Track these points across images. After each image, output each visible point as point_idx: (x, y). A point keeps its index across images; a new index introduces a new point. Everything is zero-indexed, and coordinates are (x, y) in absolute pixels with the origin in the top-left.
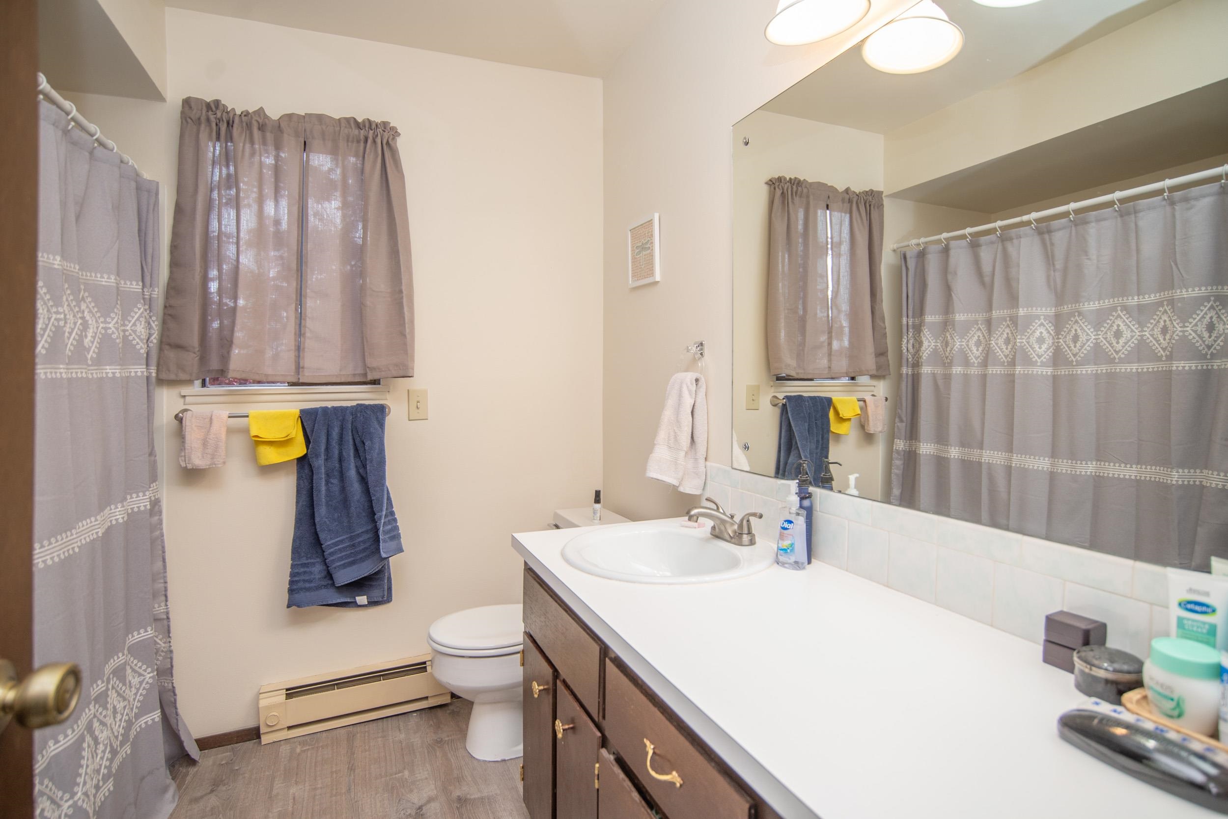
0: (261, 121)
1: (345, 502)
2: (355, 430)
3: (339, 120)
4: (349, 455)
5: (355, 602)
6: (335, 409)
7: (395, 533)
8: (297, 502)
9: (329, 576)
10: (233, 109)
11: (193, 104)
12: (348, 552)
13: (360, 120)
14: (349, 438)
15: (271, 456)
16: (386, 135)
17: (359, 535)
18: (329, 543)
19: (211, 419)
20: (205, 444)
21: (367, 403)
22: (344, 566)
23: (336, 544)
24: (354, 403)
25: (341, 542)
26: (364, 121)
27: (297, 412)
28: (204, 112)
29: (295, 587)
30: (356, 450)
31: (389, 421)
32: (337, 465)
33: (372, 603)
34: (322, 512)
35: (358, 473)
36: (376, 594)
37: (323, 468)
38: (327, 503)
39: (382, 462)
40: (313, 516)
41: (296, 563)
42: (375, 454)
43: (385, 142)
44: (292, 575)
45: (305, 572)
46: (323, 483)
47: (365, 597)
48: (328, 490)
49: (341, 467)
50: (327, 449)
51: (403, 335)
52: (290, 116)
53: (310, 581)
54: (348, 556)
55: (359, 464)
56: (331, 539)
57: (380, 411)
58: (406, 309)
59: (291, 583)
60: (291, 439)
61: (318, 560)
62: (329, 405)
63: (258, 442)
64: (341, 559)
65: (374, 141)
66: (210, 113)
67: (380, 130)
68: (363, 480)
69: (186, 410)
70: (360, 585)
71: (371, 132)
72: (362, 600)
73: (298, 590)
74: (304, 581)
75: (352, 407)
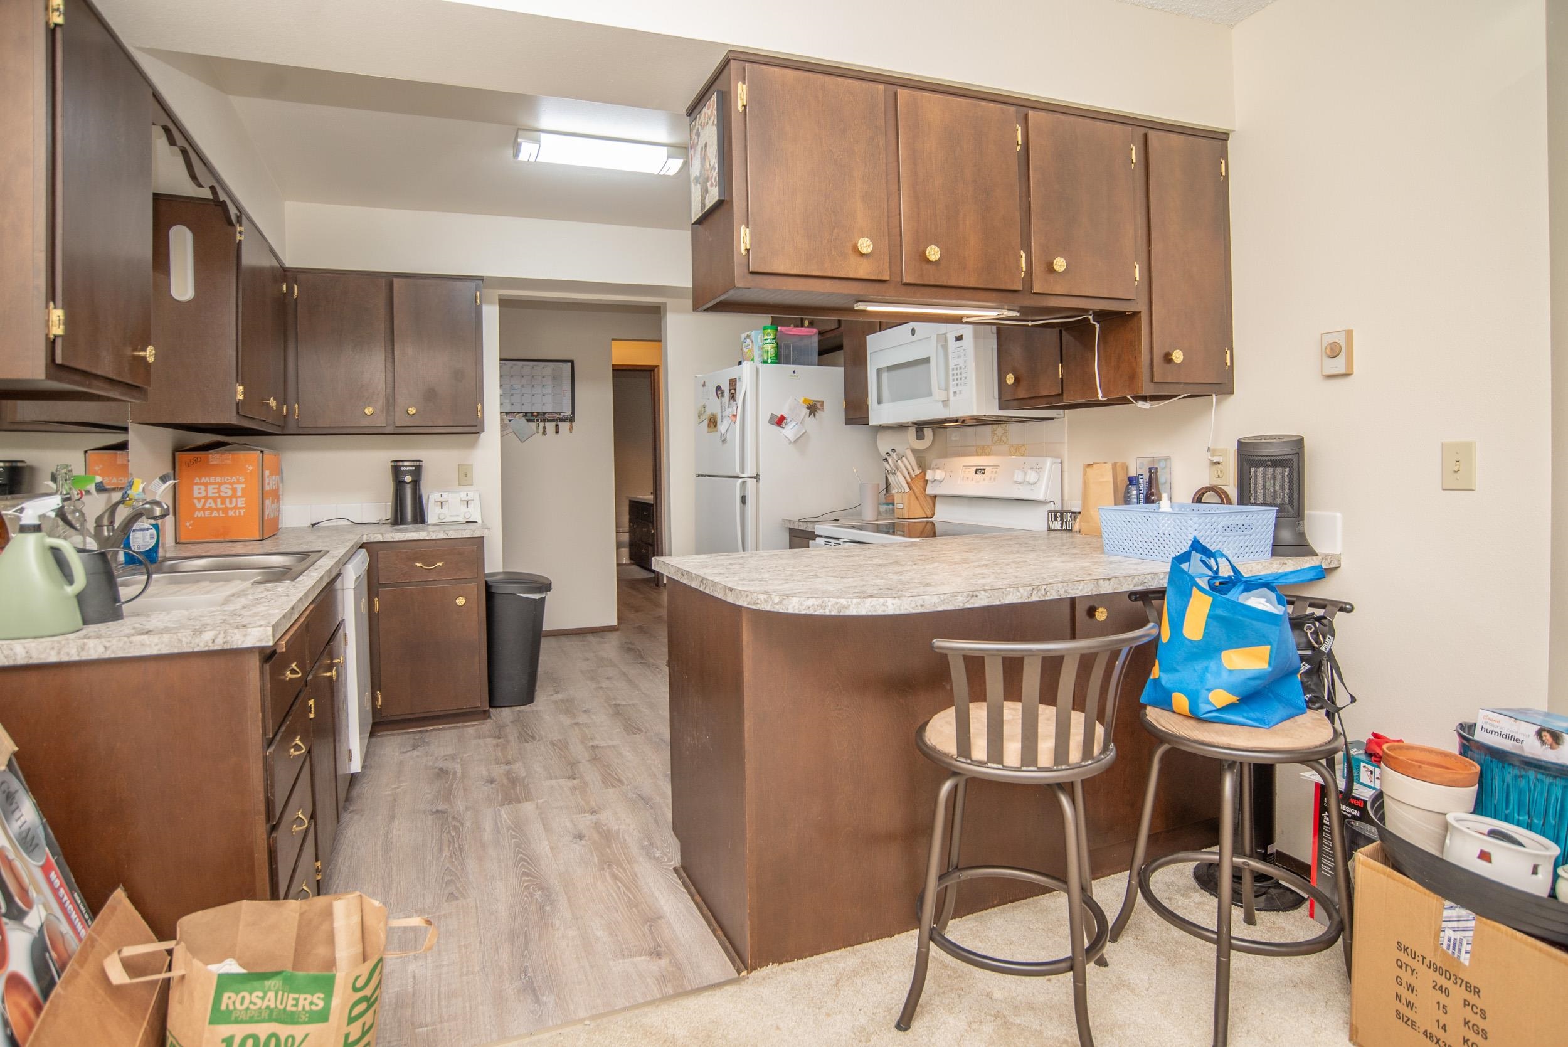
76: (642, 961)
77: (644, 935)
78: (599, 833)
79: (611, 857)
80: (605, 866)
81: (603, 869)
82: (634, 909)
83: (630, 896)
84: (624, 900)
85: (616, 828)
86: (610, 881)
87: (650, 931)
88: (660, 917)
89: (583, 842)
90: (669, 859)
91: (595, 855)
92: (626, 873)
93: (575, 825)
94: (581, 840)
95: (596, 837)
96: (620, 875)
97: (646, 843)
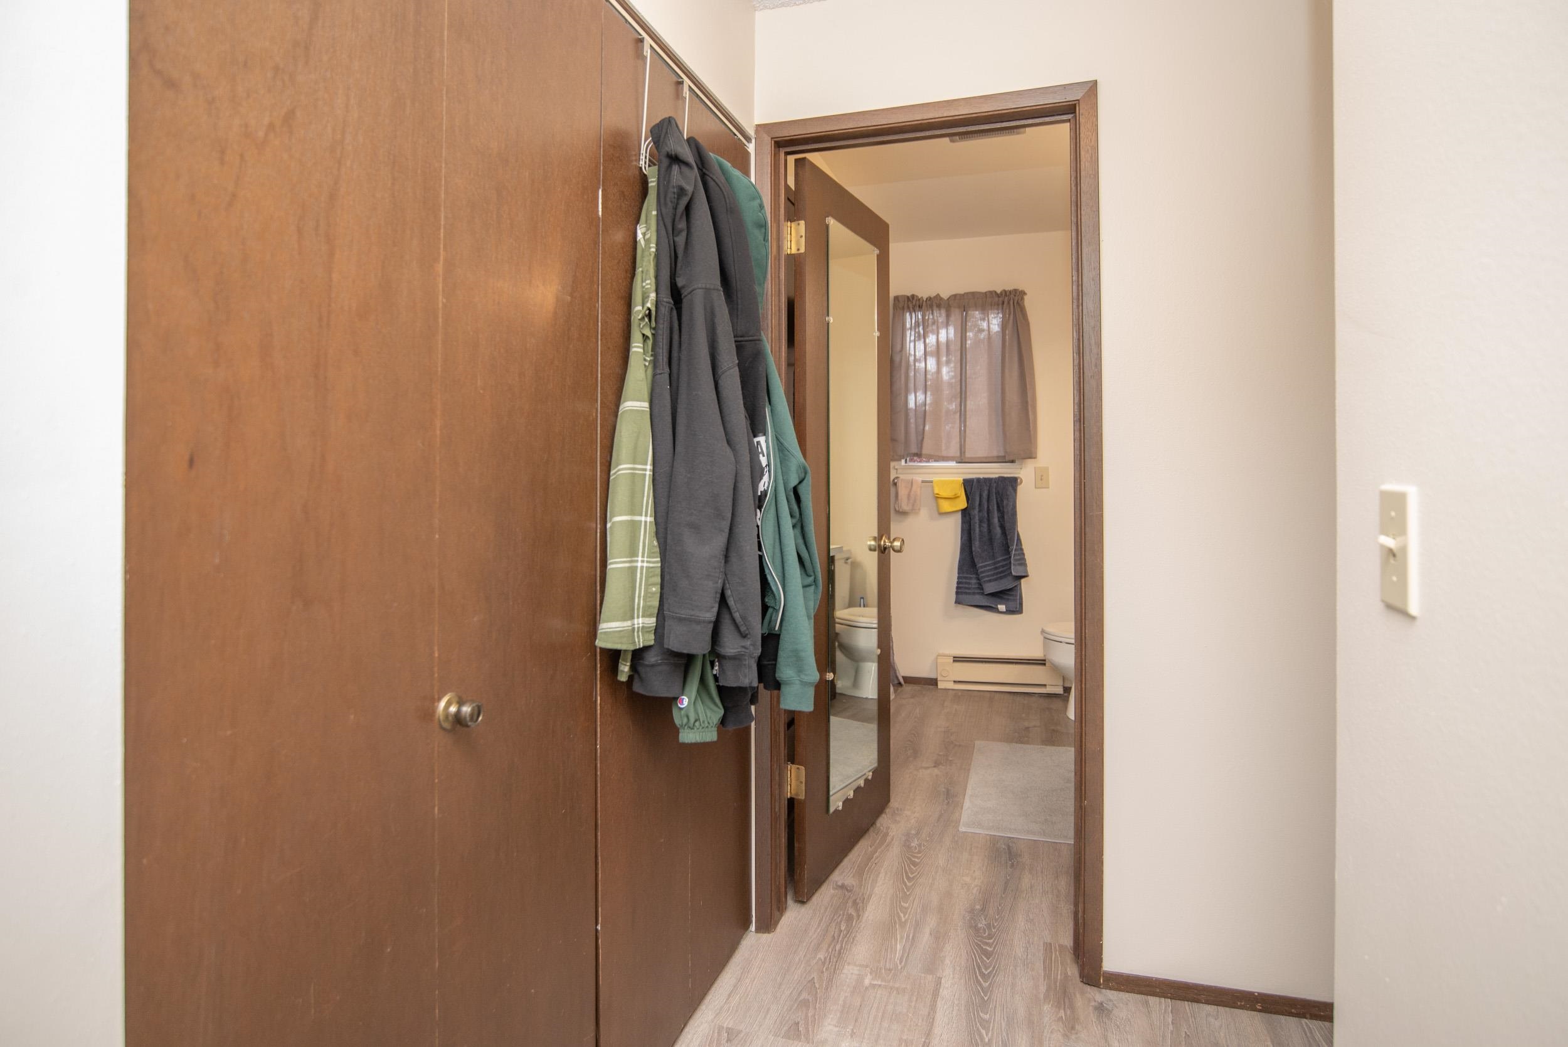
0: (938, 302)
1: (991, 540)
2: (997, 493)
3: (986, 293)
4: (993, 509)
5: (998, 609)
6: (985, 479)
7: (1023, 562)
8: (962, 538)
9: (980, 587)
10: (922, 297)
11: (900, 299)
12: (992, 572)
13: (999, 292)
14: (994, 497)
15: (946, 506)
16: (1016, 298)
17: (999, 562)
18: (981, 565)
19: (912, 483)
20: (909, 495)
21: (1006, 476)
22: (990, 581)
23: (985, 566)
24: (997, 476)
25: (989, 565)
26: (1001, 292)
27: (961, 480)
28: (906, 302)
29: (959, 591)
30: (998, 507)
31: (1020, 489)
32: (986, 515)
33: (1010, 612)
34: (976, 544)
35: (999, 521)
36: (1012, 605)
37: (977, 516)
38: (980, 538)
39: (1014, 514)
40: (971, 547)
41: (961, 575)
42: (1010, 509)
43: (1015, 302)
44: (958, 583)
45: (966, 583)
46: (978, 526)
47: (1004, 606)
48: (980, 531)
49: (988, 516)
50: (980, 505)
51: (1028, 429)
52: (955, 296)
53: (969, 589)
54: (993, 575)
55: (1000, 515)
56: (982, 562)
57: (1013, 482)
58: (1030, 413)
59: (957, 588)
60: (958, 497)
61: (974, 576)
62: (981, 476)
63: (937, 498)
64: (988, 576)
65: (1009, 303)
66: (909, 302)
67: (1012, 296)
68: (1002, 527)
69: (897, 478)
70: (1000, 595)
71: (1006, 298)
72: (1002, 608)
73: (962, 593)
74: (966, 588)
75: (996, 478)
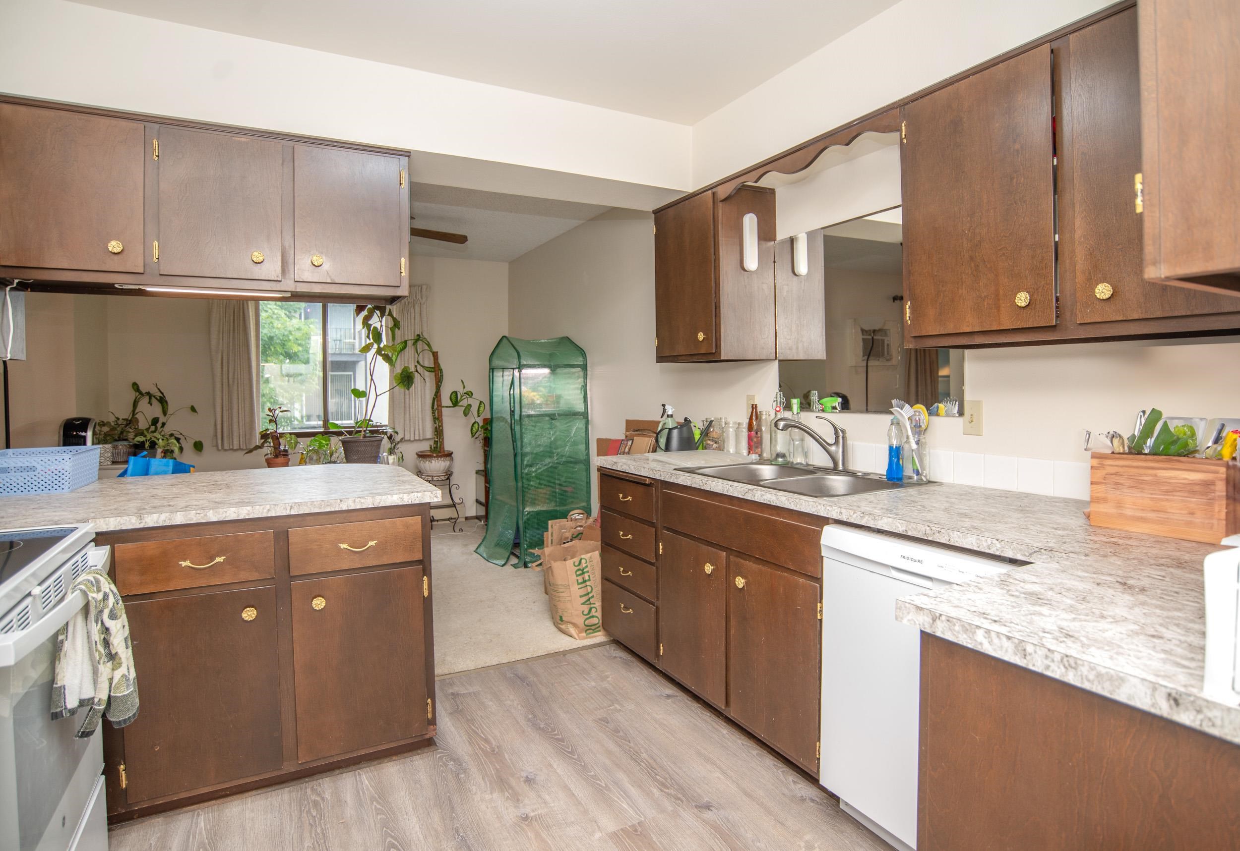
76: (463, 691)
77: (462, 703)
78: (511, 787)
79: (494, 760)
80: (497, 750)
81: (498, 747)
82: (469, 718)
83: (473, 727)
84: (477, 724)
85: (495, 795)
86: (490, 737)
87: (458, 706)
88: (451, 714)
89: (524, 774)
90: (442, 759)
91: (509, 761)
92: (478, 745)
93: (539, 796)
94: (527, 777)
95: (513, 782)
96: (482, 742)
97: (462, 776)
